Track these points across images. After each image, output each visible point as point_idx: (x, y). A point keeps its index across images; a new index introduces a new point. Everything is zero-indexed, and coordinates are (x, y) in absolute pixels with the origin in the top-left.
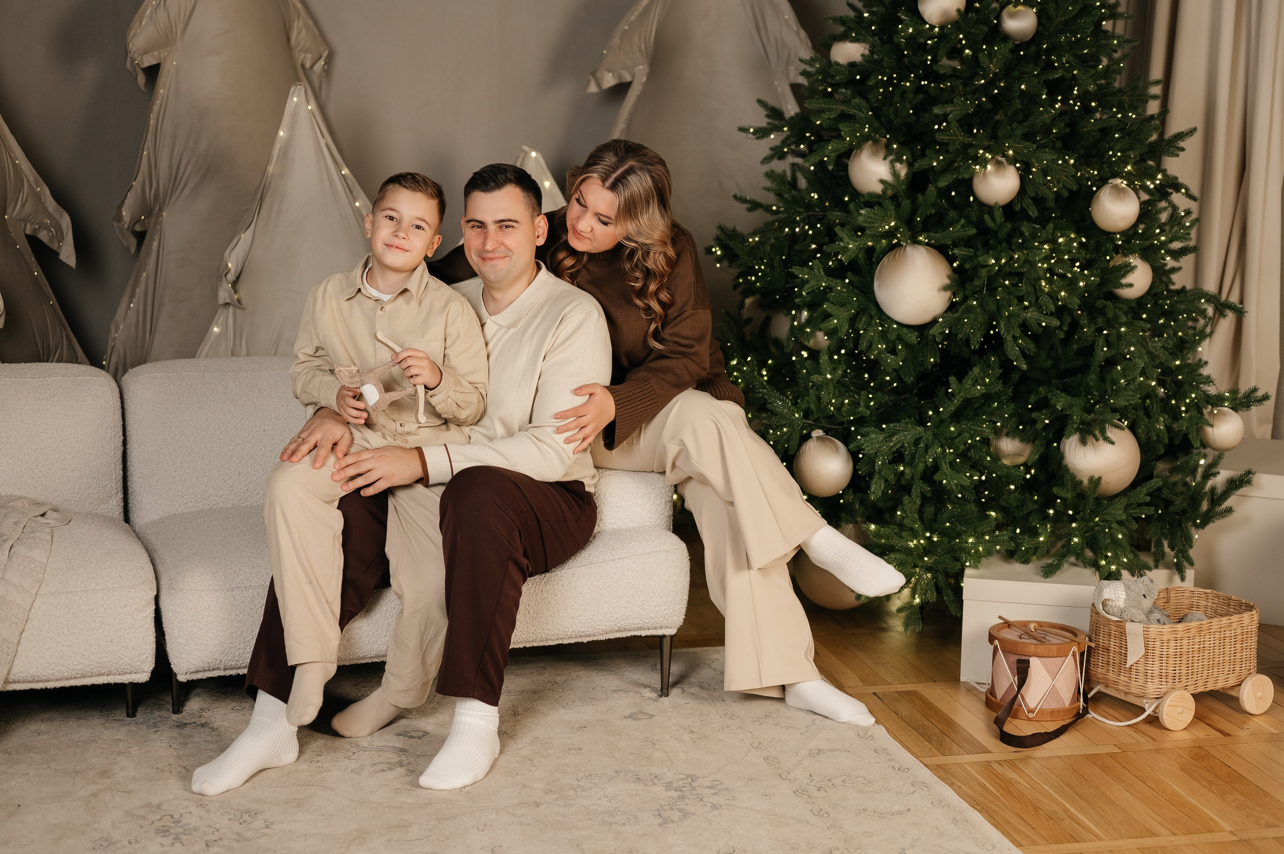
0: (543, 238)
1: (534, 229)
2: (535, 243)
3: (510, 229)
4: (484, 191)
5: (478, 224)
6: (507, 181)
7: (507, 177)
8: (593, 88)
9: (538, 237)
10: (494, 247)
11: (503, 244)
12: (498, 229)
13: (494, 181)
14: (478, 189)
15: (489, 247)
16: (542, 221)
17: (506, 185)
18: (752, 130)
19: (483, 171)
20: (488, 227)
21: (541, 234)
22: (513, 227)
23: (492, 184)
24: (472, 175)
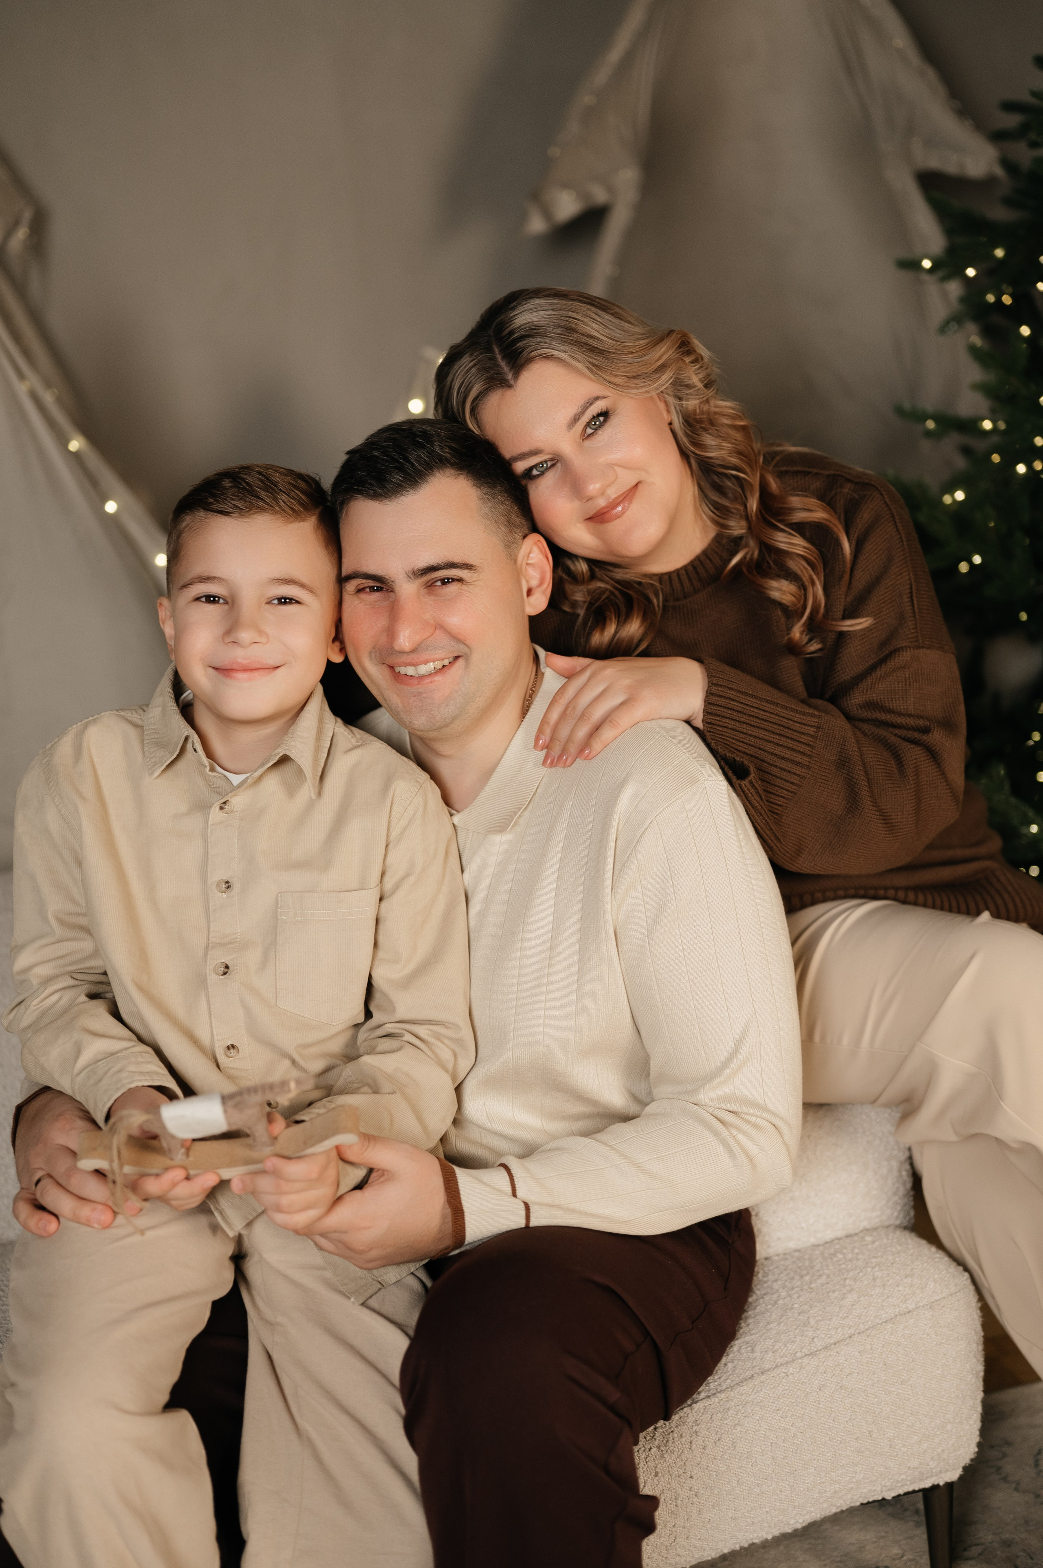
0: (544, 592)
1: (517, 574)
2: (523, 610)
3: (453, 588)
4: (376, 496)
5: (371, 583)
6: (434, 464)
7: (432, 453)
8: (537, 225)
9: (529, 592)
10: (417, 639)
11: (439, 626)
12: (423, 591)
13: (401, 469)
14: (360, 492)
15: (405, 639)
16: (536, 550)
17: (433, 474)
18: (927, 264)
19: (371, 443)
20: (397, 588)
21: (534, 583)
22: (460, 580)
23: (397, 477)
24: (345, 457)
